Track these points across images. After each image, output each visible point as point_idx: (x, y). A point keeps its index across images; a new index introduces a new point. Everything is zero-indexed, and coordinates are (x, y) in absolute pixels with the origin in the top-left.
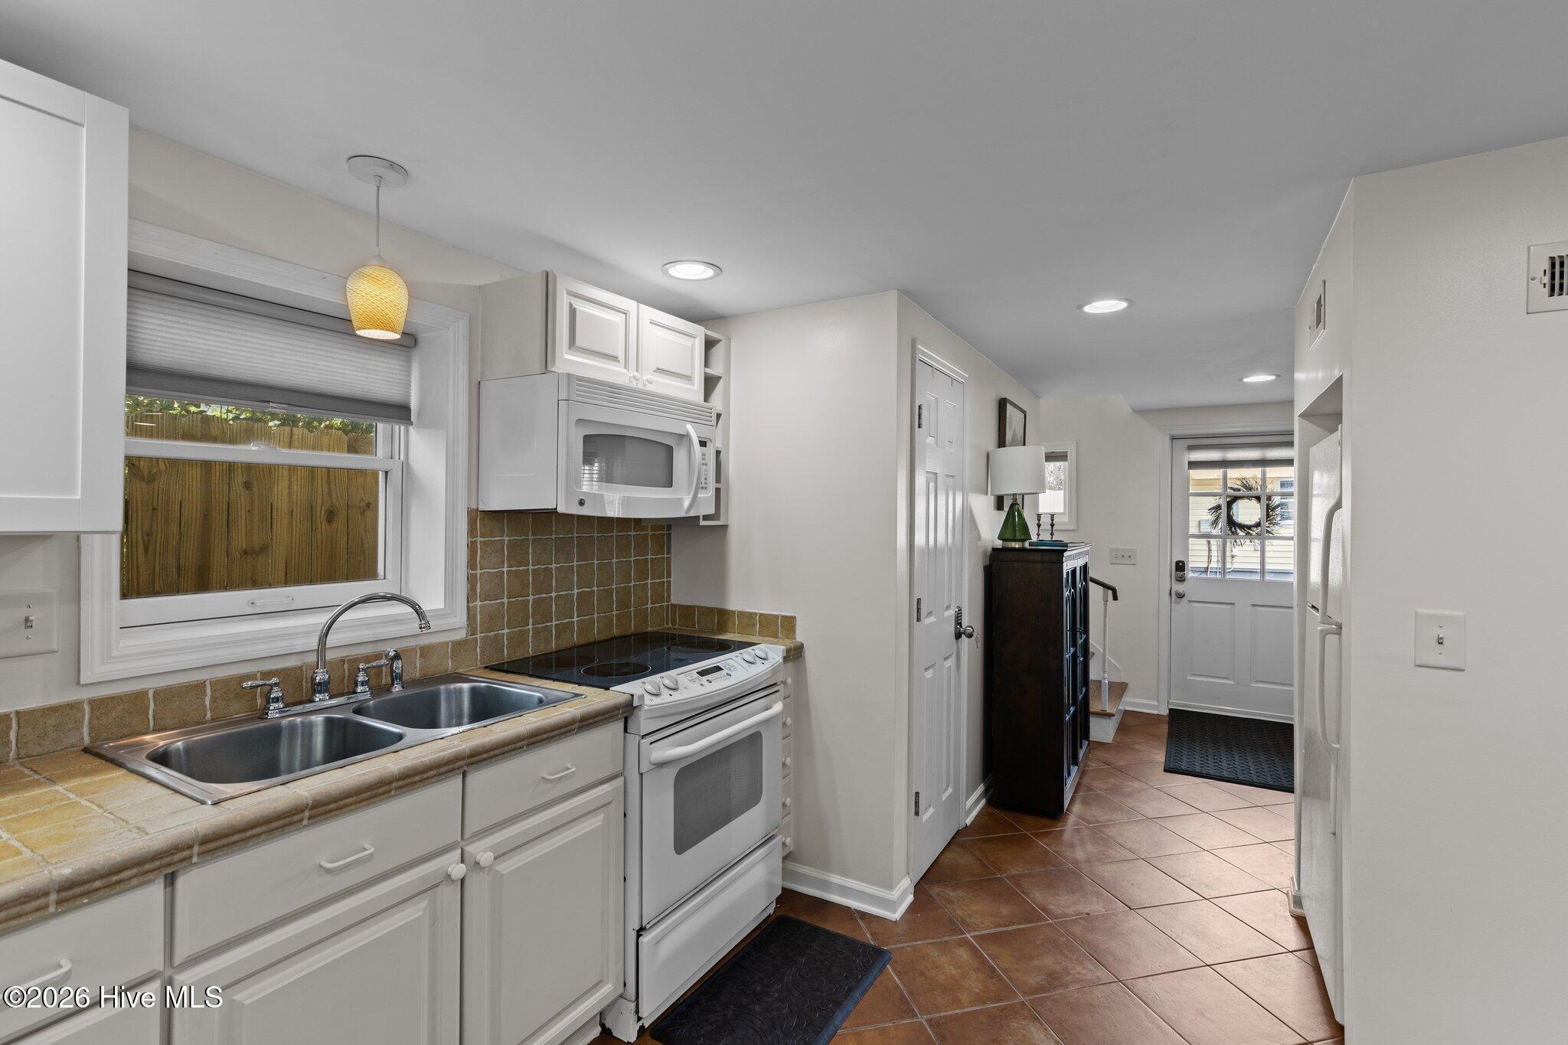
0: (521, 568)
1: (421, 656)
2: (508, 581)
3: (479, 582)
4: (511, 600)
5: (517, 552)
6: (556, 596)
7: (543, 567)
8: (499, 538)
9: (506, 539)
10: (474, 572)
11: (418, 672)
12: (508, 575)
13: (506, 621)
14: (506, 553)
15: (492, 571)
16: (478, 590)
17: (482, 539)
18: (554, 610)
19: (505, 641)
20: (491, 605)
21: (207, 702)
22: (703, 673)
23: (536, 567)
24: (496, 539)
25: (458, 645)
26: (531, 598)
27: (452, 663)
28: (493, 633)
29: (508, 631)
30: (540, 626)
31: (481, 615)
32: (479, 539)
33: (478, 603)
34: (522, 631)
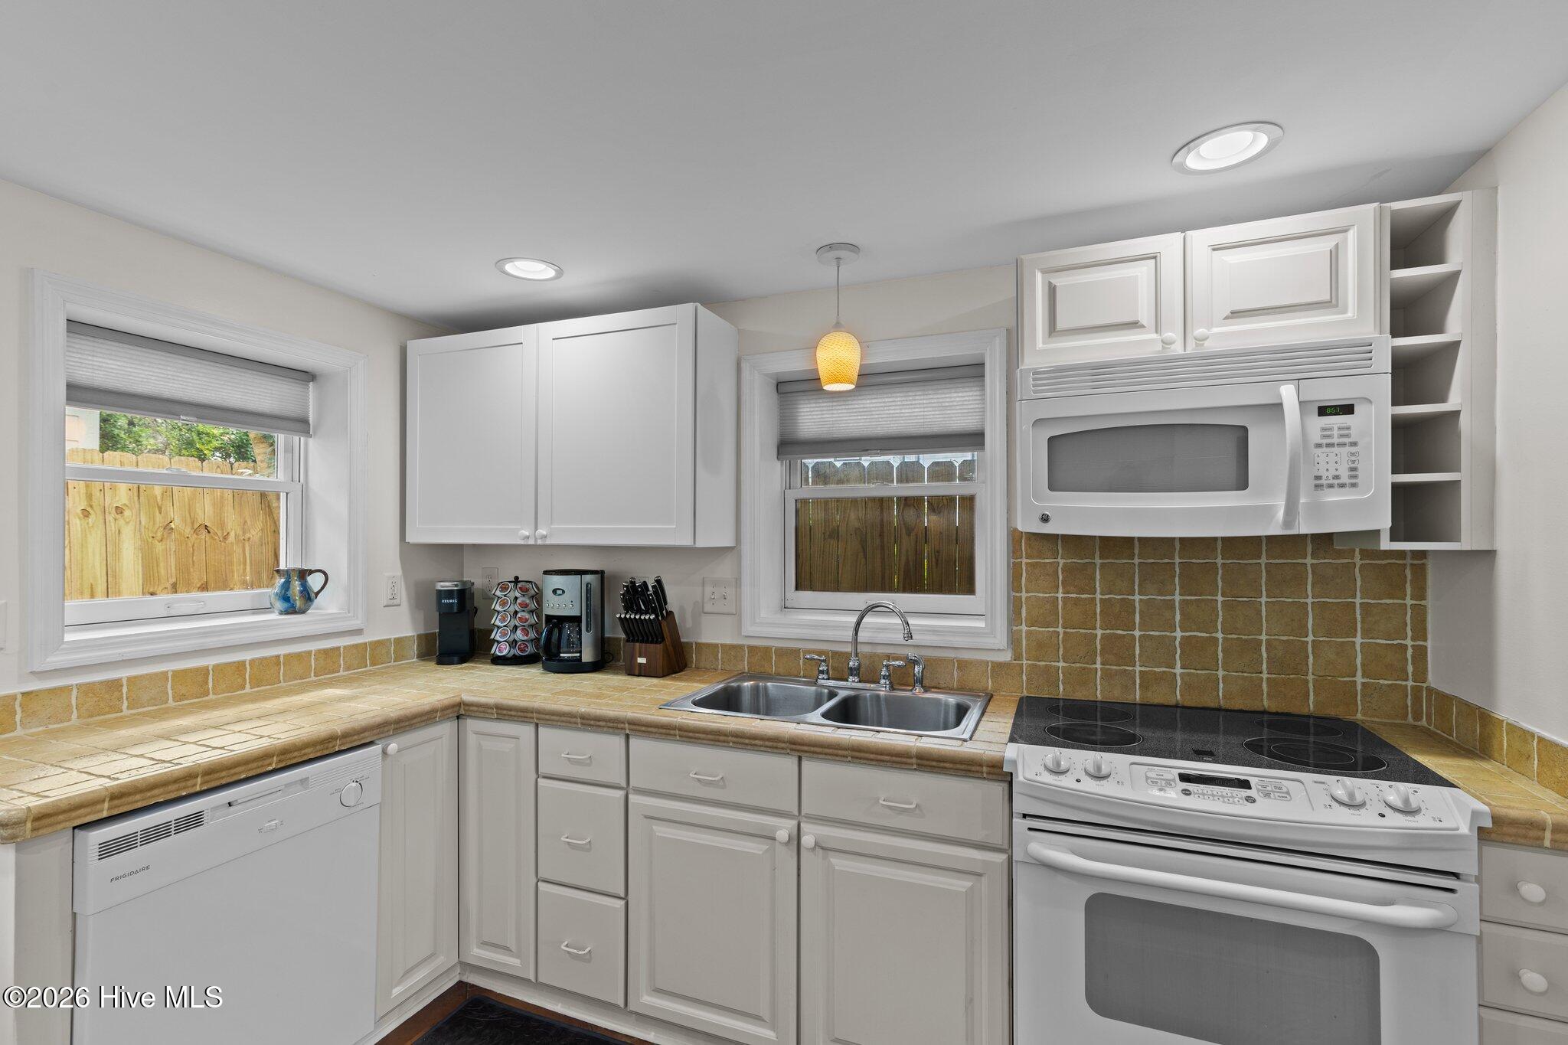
0: (1083, 596)
1: (958, 668)
2: (1063, 609)
3: (1024, 605)
4: (1068, 630)
5: (1078, 578)
6: (1140, 636)
7: (1119, 597)
8: (1052, 560)
9: (1061, 561)
10: (1018, 595)
11: (955, 683)
12: (1063, 602)
13: (1061, 652)
14: (1061, 578)
15: (1041, 595)
16: (1024, 614)
17: (1029, 561)
18: (1137, 652)
19: (1061, 675)
20: (1039, 631)
21: (801, 664)
22: (1185, 778)
23: (1107, 597)
24: (1047, 561)
25: (998, 667)
26: (1099, 632)
27: (993, 683)
28: (1043, 663)
29: (1065, 665)
30: (1115, 667)
31: (1027, 640)
32: (1025, 561)
33: (1024, 628)
34: (1084, 669)
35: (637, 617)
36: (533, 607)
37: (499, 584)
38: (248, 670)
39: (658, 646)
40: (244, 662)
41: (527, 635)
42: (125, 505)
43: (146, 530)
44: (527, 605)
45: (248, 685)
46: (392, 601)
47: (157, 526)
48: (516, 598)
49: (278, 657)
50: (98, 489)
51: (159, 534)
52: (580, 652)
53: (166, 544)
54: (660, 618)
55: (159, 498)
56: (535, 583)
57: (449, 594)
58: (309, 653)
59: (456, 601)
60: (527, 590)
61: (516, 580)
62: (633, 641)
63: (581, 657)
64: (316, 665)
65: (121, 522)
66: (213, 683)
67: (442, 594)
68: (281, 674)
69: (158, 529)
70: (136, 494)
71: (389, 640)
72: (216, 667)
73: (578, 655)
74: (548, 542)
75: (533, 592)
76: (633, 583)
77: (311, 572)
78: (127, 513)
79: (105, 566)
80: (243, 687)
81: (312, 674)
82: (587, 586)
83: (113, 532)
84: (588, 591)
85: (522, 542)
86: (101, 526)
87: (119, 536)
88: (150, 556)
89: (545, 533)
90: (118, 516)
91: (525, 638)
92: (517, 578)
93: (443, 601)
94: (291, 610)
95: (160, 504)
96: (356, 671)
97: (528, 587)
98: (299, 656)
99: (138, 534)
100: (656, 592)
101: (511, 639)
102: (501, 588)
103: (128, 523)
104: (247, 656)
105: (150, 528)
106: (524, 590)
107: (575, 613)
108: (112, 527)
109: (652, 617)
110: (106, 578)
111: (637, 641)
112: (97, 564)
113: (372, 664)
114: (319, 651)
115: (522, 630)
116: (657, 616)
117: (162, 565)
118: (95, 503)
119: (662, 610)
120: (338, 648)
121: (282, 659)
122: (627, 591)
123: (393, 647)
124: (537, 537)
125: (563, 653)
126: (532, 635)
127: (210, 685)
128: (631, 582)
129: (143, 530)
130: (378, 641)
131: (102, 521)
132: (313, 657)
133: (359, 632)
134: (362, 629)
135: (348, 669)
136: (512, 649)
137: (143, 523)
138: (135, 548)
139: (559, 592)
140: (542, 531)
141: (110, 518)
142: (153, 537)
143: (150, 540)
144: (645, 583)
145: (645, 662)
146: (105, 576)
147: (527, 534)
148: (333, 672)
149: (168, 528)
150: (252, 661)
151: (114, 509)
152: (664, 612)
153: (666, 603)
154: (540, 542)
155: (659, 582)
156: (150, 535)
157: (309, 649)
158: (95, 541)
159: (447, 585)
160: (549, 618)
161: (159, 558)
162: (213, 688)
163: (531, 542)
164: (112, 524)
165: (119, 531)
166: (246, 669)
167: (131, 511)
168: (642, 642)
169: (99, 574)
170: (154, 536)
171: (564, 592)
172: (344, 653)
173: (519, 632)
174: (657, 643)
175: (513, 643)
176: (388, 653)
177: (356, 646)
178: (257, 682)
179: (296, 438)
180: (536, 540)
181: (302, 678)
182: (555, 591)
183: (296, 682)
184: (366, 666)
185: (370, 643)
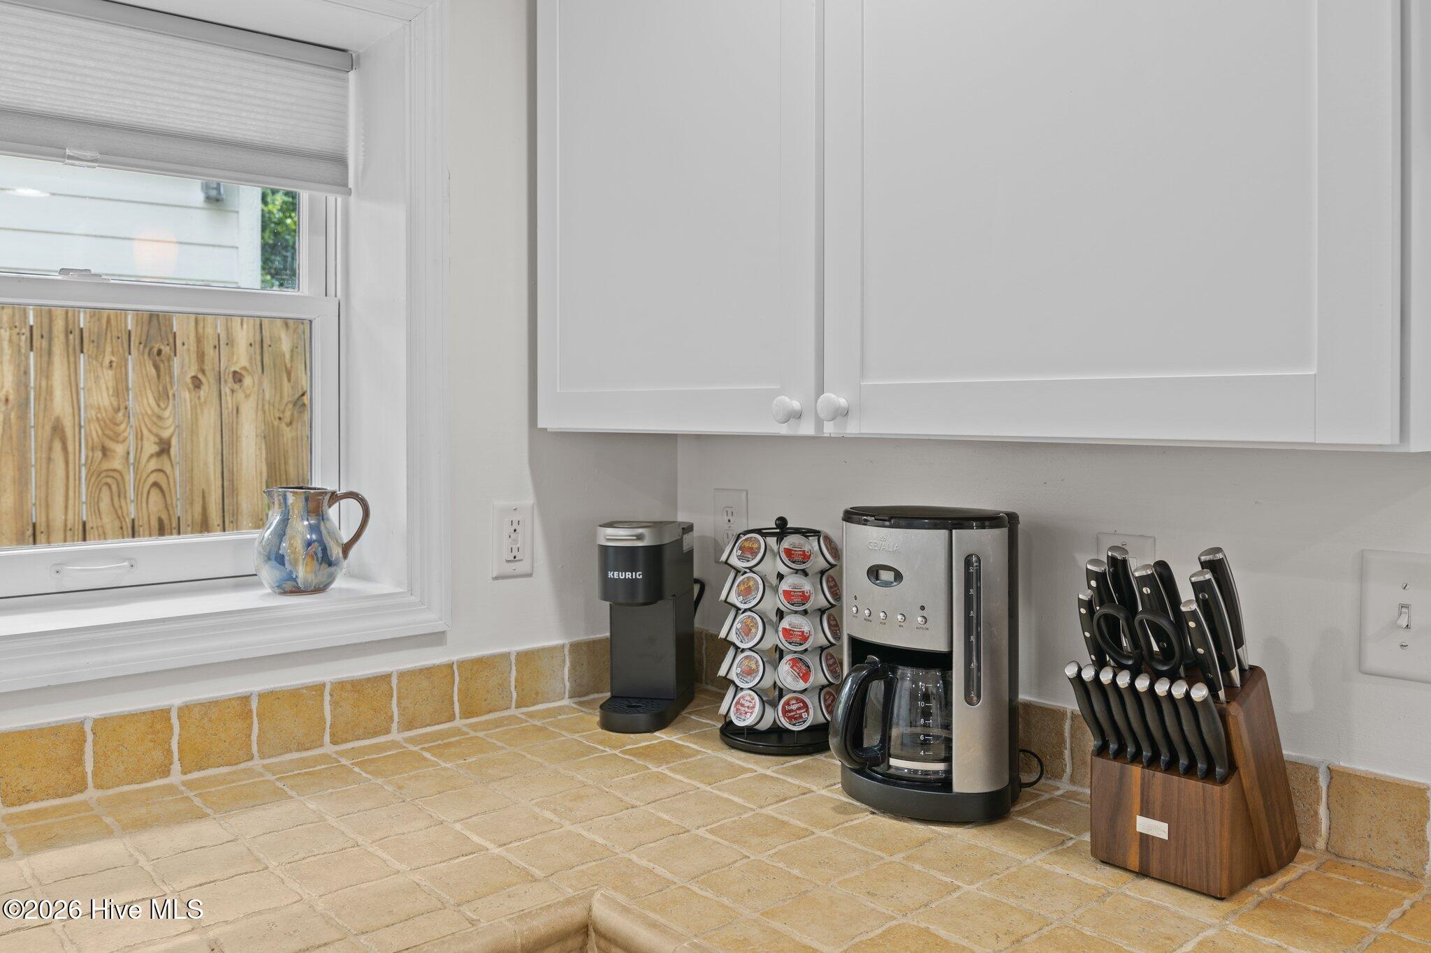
35: (1142, 684)
36: (822, 603)
37: (738, 537)
38: (176, 730)
39: (1217, 789)
40: (164, 714)
41: (805, 677)
42: (245, 368)
43: (271, 408)
44: (805, 598)
45: (176, 767)
46: (513, 566)
47: (286, 399)
48: (780, 577)
49: (245, 699)
50: (212, 346)
51: (288, 414)
52: (948, 759)
53: (297, 430)
54: (1222, 694)
55: (288, 356)
56: (827, 539)
57: (628, 557)
58: (320, 688)
59: (639, 575)
60: (806, 557)
61: (782, 529)
62: (1119, 754)
63: (949, 772)
64: (334, 716)
65: (240, 395)
66: (95, 762)
67: (611, 557)
68: (254, 737)
69: (286, 405)
70: (258, 352)
71: (506, 656)
72: (101, 724)
73: (940, 767)
74: (853, 428)
75: (822, 564)
76: (1119, 566)
77: (334, 497)
78: (248, 381)
79: (220, 462)
80: (165, 771)
81: (327, 738)
82: (968, 562)
83: (230, 410)
84: (972, 577)
85: (784, 430)
86: (215, 401)
87: (237, 417)
88: (276, 449)
89: (843, 402)
90: (236, 386)
91: (801, 685)
92: (782, 522)
93: (610, 575)
94: (291, 587)
95: (289, 365)
96: (429, 729)
97: (806, 548)
98: (294, 696)
99: (260, 413)
100: (1207, 606)
101: (767, 683)
102: (741, 548)
103: (247, 396)
104: (173, 697)
105: (276, 405)
106: (798, 559)
107: (933, 642)
108: (228, 400)
109: (1200, 693)
110: (220, 482)
111: (1136, 758)
112: (211, 459)
113: (467, 714)
114: (341, 685)
115: (794, 662)
116: (1213, 690)
117: (291, 462)
118: (207, 368)
119: (1226, 669)
120: (386, 678)
121: (254, 705)
122: (1102, 593)
123: (514, 674)
124: (822, 416)
125: (898, 757)
126: (819, 677)
127: (89, 767)
128: (1113, 561)
129: (267, 407)
130: (480, 661)
131: (215, 394)
132: (327, 698)
133: (436, 638)
134: (443, 633)
135: (409, 725)
136: (769, 710)
137: (267, 397)
138: (257, 436)
139: (886, 576)
140: (836, 398)
141: (226, 390)
142: (280, 419)
143: (276, 423)
144: (1163, 568)
145: (1165, 836)
146: (220, 479)
147: (796, 405)
148: (375, 734)
149: (300, 403)
150: (185, 710)
151: (231, 376)
152: (1235, 673)
153: (1239, 642)
154: (829, 429)
155: (1216, 567)
156: (277, 415)
157: (318, 679)
158: (208, 419)
159: (620, 537)
160: (860, 649)
161: (287, 451)
162: (95, 774)
163: (806, 428)
164: (229, 399)
165: (237, 410)
166: (171, 728)
167: (253, 377)
168: (1153, 763)
169: (212, 477)
170: (282, 416)
171: (898, 576)
172: (399, 692)
173: (785, 667)
174: (1209, 775)
175: (772, 696)
176: (503, 686)
177: (427, 672)
178: (196, 759)
179: (331, 198)
180: (819, 423)
181: (302, 747)
182: (874, 572)
183: (288, 757)
184: (452, 718)
185: (462, 664)
